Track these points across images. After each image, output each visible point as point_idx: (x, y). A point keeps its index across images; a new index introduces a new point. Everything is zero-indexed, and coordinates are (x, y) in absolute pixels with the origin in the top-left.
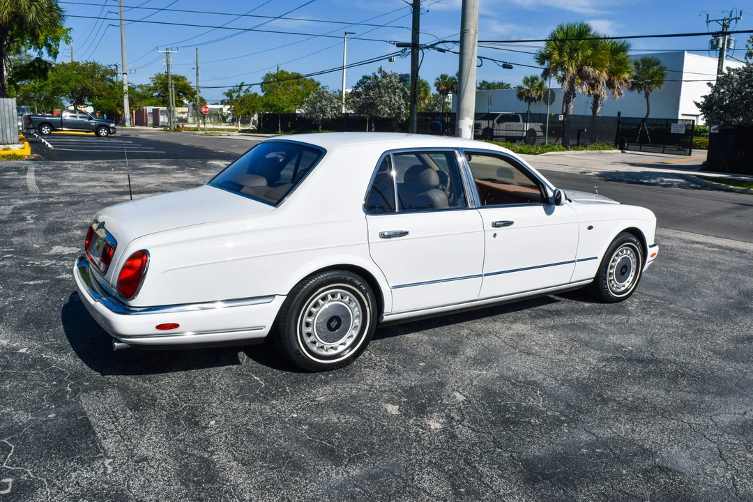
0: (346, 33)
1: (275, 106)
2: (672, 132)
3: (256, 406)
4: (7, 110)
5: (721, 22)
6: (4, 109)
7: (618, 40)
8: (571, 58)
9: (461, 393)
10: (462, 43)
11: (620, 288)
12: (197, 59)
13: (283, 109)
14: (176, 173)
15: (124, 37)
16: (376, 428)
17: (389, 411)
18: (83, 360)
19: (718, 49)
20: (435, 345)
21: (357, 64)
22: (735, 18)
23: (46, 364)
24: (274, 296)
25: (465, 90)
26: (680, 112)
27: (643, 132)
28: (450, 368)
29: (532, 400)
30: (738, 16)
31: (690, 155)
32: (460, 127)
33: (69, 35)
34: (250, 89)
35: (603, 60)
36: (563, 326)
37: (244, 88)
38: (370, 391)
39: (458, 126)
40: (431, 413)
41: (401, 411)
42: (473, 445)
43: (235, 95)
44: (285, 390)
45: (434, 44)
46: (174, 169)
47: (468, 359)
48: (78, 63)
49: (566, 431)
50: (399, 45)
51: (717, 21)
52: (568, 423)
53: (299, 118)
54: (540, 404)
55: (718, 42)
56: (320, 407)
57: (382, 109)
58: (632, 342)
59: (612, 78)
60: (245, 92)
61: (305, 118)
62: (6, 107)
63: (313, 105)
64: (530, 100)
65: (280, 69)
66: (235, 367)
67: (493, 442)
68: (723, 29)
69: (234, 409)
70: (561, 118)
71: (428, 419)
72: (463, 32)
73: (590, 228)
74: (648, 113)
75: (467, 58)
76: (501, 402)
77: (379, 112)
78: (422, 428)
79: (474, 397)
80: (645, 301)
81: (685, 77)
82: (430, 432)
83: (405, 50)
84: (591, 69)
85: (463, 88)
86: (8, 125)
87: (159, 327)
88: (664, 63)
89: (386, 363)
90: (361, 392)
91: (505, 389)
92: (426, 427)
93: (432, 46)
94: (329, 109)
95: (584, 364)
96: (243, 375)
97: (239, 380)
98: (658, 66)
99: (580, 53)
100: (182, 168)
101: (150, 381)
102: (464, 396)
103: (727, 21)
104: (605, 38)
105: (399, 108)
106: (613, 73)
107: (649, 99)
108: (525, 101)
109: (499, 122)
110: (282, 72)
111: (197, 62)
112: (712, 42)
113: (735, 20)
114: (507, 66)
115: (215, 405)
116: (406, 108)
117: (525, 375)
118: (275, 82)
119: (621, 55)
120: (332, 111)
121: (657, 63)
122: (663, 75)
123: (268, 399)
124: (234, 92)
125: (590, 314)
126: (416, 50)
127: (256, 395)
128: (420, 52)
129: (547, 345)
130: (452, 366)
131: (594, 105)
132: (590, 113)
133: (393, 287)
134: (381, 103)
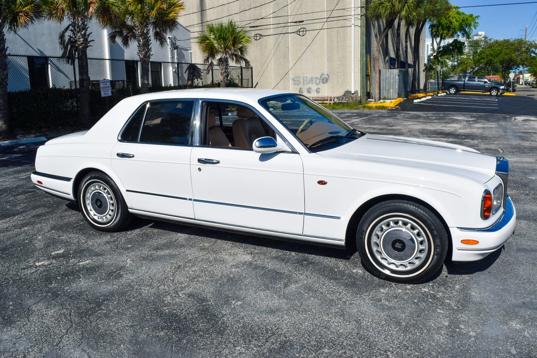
4: (392, 77)
6: (391, 76)
9: (89, 262)
17: (54, 252)
33: (477, 21)
48: (509, 40)
54: (81, 283)
62: (392, 75)
71: (47, 260)
73: (321, 183)
76: (80, 273)
78: (34, 261)
82: (30, 264)
86: (392, 87)
87: (38, 181)
102: (85, 263)
133: (127, 191)
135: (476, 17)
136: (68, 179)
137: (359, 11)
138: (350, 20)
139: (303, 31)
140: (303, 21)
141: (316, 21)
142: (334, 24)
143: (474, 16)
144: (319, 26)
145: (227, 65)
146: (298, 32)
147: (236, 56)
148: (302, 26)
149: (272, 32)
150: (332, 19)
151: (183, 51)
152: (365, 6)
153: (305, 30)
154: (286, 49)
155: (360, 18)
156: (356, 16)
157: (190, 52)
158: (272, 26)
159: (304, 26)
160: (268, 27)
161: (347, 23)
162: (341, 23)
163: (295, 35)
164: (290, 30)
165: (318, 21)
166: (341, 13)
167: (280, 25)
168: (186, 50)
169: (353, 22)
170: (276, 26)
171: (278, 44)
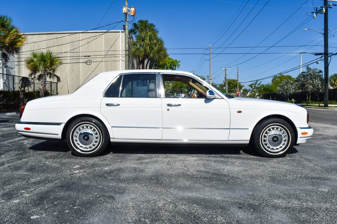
1: (269, 89)
11: (274, 150)
12: (238, 71)
13: (272, 91)
15: (211, 64)
24: (62, 123)
33: (179, 63)
34: (261, 83)
37: (258, 83)
43: (253, 86)
50: (316, 54)
60: (258, 85)
63: (282, 88)
79: (110, 169)
83: (322, 57)
102: (107, 169)
110: (282, 75)
111: (238, 72)
124: (253, 84)
126: (327, 56)
128: (329, 57)
133: (112, 127)
134: (307, 84)
135: (178, 61)
136: (59, 124)
137: (124, 52)
138: (119, 57)
139: (90, 62)
140: (90, 56)
141: (98, 57)
142: (109, 59)
143: (177, 61)
144: (100, 60)
145: (46, 79)
146: (86, 62)
147: (50, 74)
148: (89, 59)
149: (69, 61)
150: (108, 56)
151: (10, 69)
152: (128, 49)
153: (90, 61)
154: (78, 72)
155: (124, 56)
156: (122, 55)
157: (14, 70)
158: (69, 58)
159: (90, 59)
160: (66, 58)
161: (117, 59)
162: (113, 59)
163: (84, 64)
164: (81, 61)
165: (99, 56)
166: (113, 53)
167: (74, 58)
168: (12, 69)
169: (121, 58)
170: (72, 58)
171: (73, 69)
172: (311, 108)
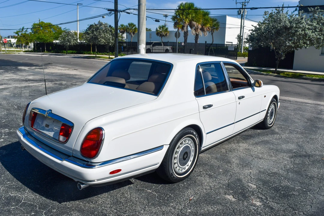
0: (78, 4)
1: (43, 39)
2: (229, 50)
3: (164, 209)
5: (242, 4)
7: (205, 10)
8: (186, 18)
9: (252, 184)
10: (139, 10)
11: (270, 122)
13: (47, 40)
14: (5, 74)
16: (233, 210)
17: (230, 199)
18: (40, 194)
19: (241, 15)
20: (216, 158)
21: (87, 19)
22: (247, 2)
23: (18, 201)
24: (163, 145)
25: (141, 32)
26: (226, 41)
27: (211, 49)
28: (234, 170)
29: (284, 182)
30: (248, 1)
31: (236, 59)
32: (140, 48)
34: (27, 31)
35: (200, 18)
36: (259, 142)
37: (24, 30)
38: (212, 189)
39: (138, 48)
40: (250, 197)
41: (236, 198)
42: (284, 211)
43: (20, 34)
44: (170, 196)
45: (125, 10)
46: (3, 72)
47: (238, 165)
49: (311, 196)
50: (109, 10)
51: (240, 3)
52: (309, 192)
53: (55, 45)
54: (288, 184)
55: (241, 12)
56: (197, 203)
57: (101, 40)
58: (292, 146)
59: (203, 27)
60: (25, 32)
61: (60, 45)
63: (64, 39)
64: (162, 36)
65: (40, 21)
66: (132, 185)
67: (290, 208)
68: (242, 7)
69: (155, 213)
70: (183, 44)
71: (251, 201)
72: (139, 5)
73: (265, 96)
74: (213, 42)
75: (142, 16)
76: (272, 186)
77: (100, 41)
78: (254, 206)
79: (260, 185)
80: (279, 127)
81: (227, 26)
82: (259, 207)
83: (111, 12)
84: (195, 23)
85: (140, 31)
87: (111, 173)
88: (219, 20)
89: (204, 172)
90: (208, 191)
91: (268, 178)
92: (255, 205)
93: (124, 11)
94: (72, 40)
95: (285, 160)
96: (141, 190)
97: (142, 194)
98: (216, 22)
99: (190, 16)
100: (7, 71)
101: (92, 202)
102: (255, 185)
103: (244, 3)
104: (200, 9)
105: (109, 40)
106: (204, 25)
107: (213, 35)
108: (160, 36)
109: (153, 46)
110: (42, 22)
112: (238, 12)
113: (247, 3)
114: (157, 21)
115: (142, 212)
116: (112, 40)
117: (269, 170)
118: (39, 27)
119: (207, 17)
120: (74, 41)
121: (215, 20)
122: (218, 25)
123: (167, 203)
124: (19, 32)
125: (264, 135)
126: (117, 12)
127: (159, 201)
128: (119, 13)
129: (262, 153)
130: (235, 169)
131: (195, 38)
132: (194, 42)
133: (207, 133)
134: (100, 38)
136: (161, 149)
172: (103, 60)
